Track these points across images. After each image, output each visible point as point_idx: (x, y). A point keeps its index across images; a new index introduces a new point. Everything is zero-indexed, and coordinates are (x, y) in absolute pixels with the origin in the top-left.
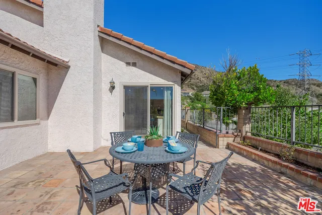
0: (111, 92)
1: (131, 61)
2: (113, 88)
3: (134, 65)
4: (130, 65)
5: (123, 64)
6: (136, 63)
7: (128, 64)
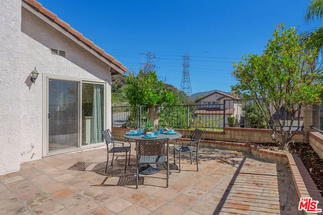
0: (29, 85)
1: (59, 49)
2: (32, 80)
3: (62, 54)
4: (57, 53)
5: (47, 51)
6: (64, 52)
7: (54, 51)
